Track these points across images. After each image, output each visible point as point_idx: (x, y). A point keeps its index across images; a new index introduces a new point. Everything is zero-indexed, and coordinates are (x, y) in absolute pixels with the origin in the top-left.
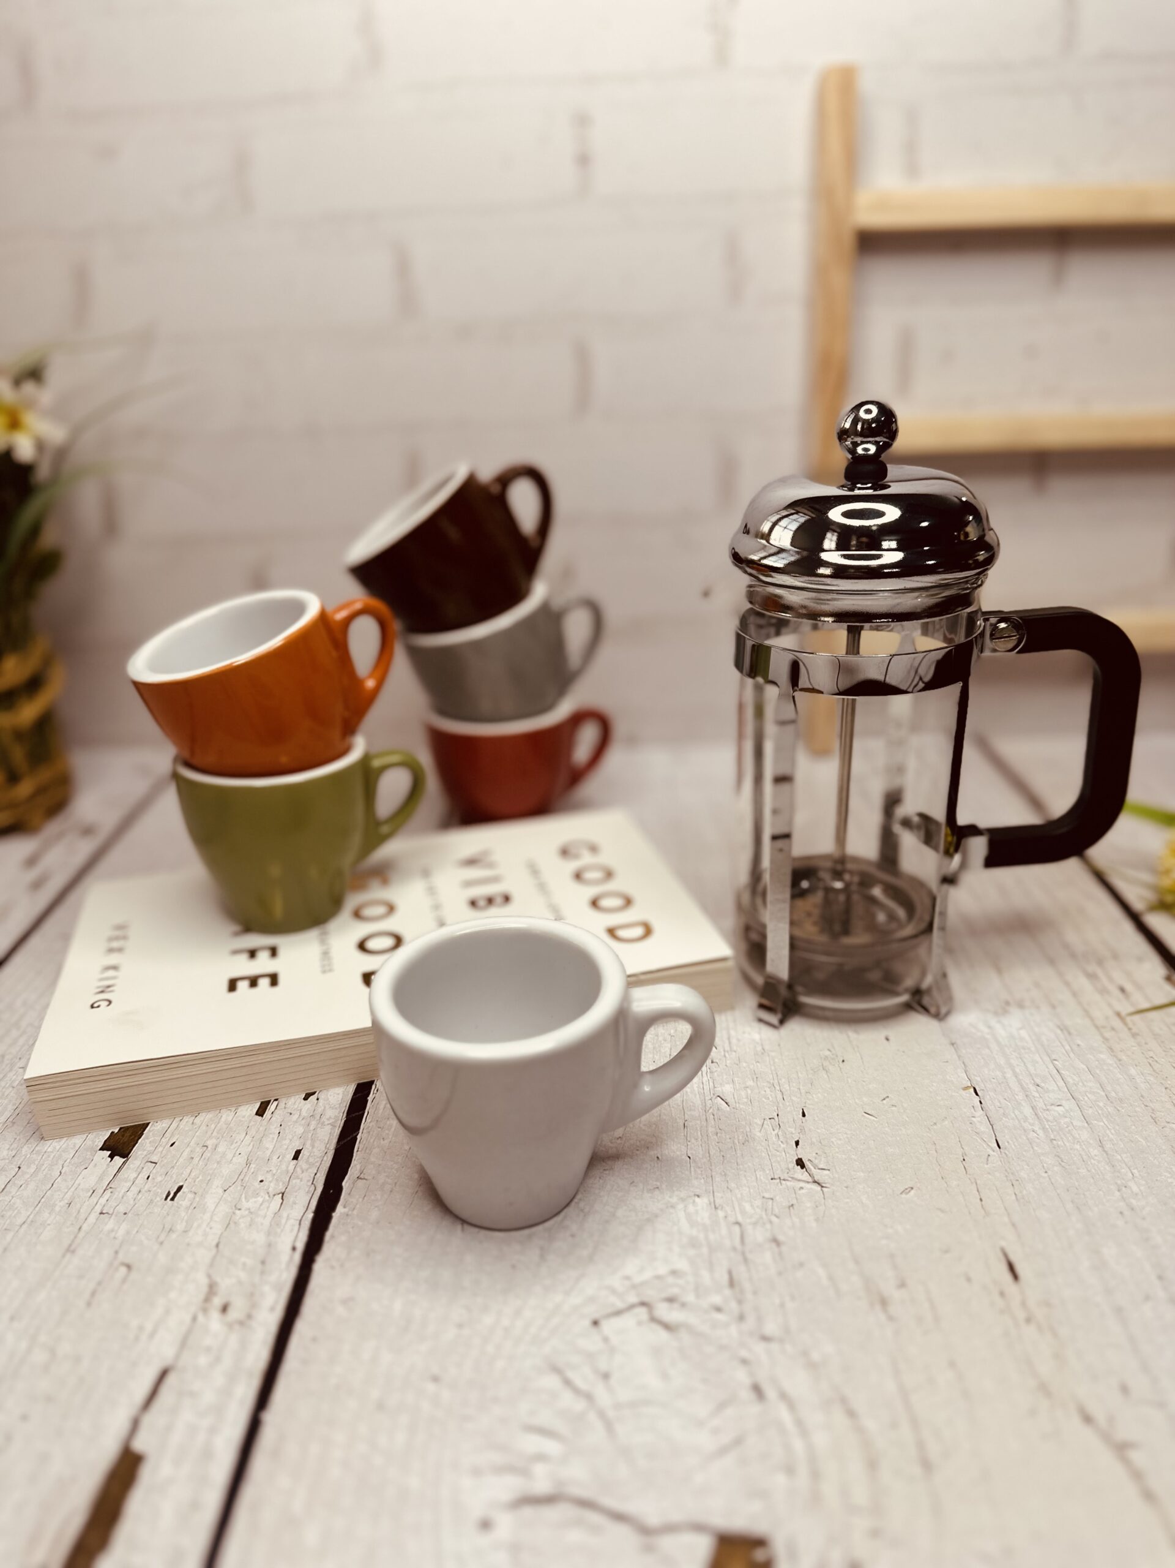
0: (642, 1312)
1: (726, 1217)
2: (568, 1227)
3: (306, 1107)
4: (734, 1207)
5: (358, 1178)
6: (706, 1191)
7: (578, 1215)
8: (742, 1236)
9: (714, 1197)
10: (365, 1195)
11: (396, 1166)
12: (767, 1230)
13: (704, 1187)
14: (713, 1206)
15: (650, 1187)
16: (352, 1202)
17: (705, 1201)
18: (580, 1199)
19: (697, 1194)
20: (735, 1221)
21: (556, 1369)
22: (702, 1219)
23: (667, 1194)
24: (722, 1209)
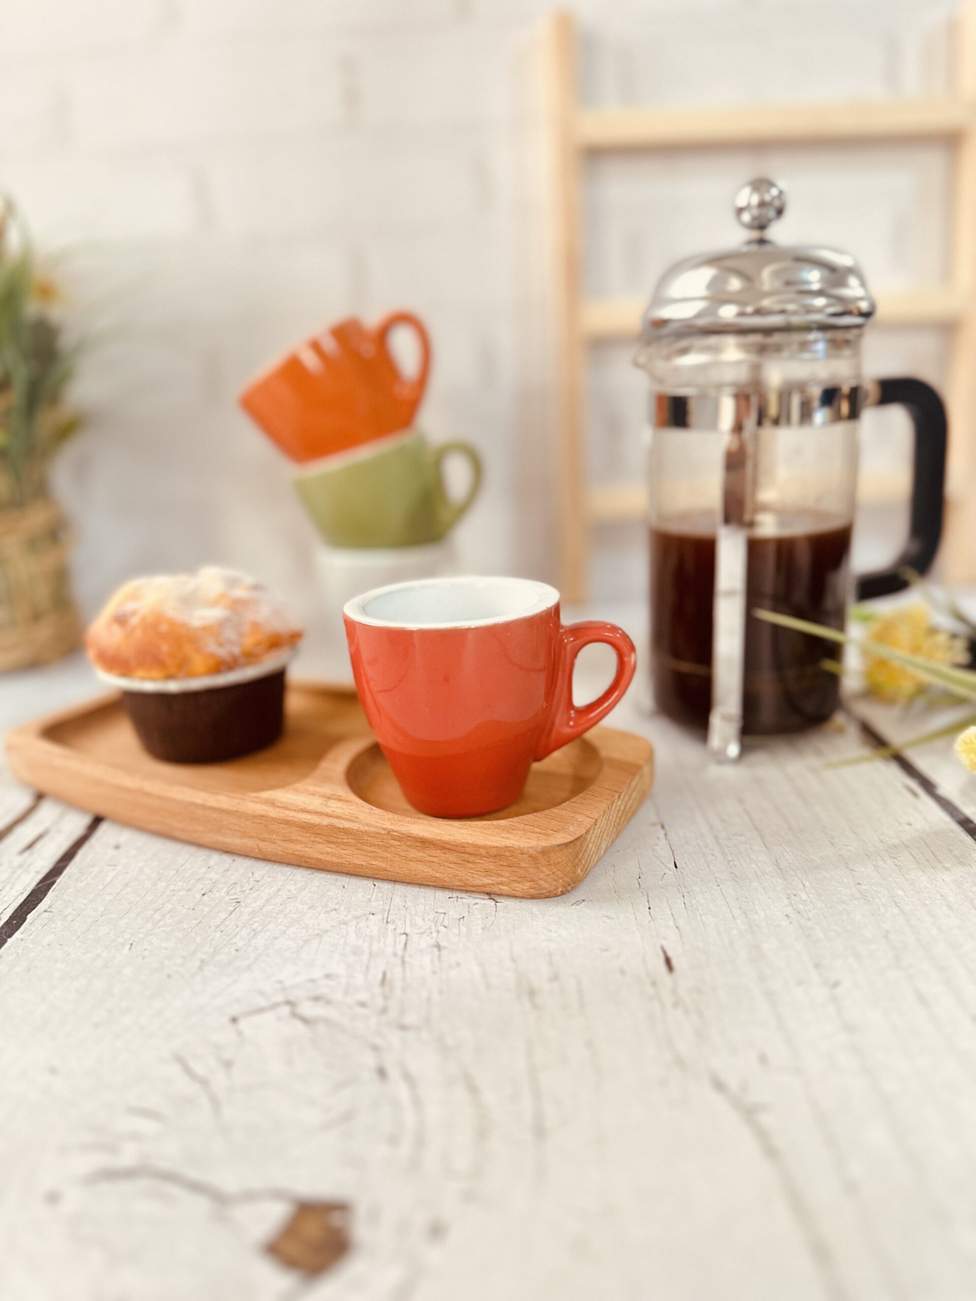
0: (286, 1010)
1: (395, 929)
2: (235, 943)
3: (18, 860)
4: (405, 921)
5: (45, 911)
6: (382, 910)
7: (249, 934)
8: (406, 944)
9: (388, 914)
10: (46, 924)
11: (85, 902)
12: (432, 938)
13: (381, 907)
14: (385, 921)
15: (328, 909)
16: (31, 929)
17: (378, 917)
18: (256, 922)
19: (373, 912)
20: (403, 932)
21: (180, 1060)
22: (371, 932)
23: (343, 914)
24: (393, 923)
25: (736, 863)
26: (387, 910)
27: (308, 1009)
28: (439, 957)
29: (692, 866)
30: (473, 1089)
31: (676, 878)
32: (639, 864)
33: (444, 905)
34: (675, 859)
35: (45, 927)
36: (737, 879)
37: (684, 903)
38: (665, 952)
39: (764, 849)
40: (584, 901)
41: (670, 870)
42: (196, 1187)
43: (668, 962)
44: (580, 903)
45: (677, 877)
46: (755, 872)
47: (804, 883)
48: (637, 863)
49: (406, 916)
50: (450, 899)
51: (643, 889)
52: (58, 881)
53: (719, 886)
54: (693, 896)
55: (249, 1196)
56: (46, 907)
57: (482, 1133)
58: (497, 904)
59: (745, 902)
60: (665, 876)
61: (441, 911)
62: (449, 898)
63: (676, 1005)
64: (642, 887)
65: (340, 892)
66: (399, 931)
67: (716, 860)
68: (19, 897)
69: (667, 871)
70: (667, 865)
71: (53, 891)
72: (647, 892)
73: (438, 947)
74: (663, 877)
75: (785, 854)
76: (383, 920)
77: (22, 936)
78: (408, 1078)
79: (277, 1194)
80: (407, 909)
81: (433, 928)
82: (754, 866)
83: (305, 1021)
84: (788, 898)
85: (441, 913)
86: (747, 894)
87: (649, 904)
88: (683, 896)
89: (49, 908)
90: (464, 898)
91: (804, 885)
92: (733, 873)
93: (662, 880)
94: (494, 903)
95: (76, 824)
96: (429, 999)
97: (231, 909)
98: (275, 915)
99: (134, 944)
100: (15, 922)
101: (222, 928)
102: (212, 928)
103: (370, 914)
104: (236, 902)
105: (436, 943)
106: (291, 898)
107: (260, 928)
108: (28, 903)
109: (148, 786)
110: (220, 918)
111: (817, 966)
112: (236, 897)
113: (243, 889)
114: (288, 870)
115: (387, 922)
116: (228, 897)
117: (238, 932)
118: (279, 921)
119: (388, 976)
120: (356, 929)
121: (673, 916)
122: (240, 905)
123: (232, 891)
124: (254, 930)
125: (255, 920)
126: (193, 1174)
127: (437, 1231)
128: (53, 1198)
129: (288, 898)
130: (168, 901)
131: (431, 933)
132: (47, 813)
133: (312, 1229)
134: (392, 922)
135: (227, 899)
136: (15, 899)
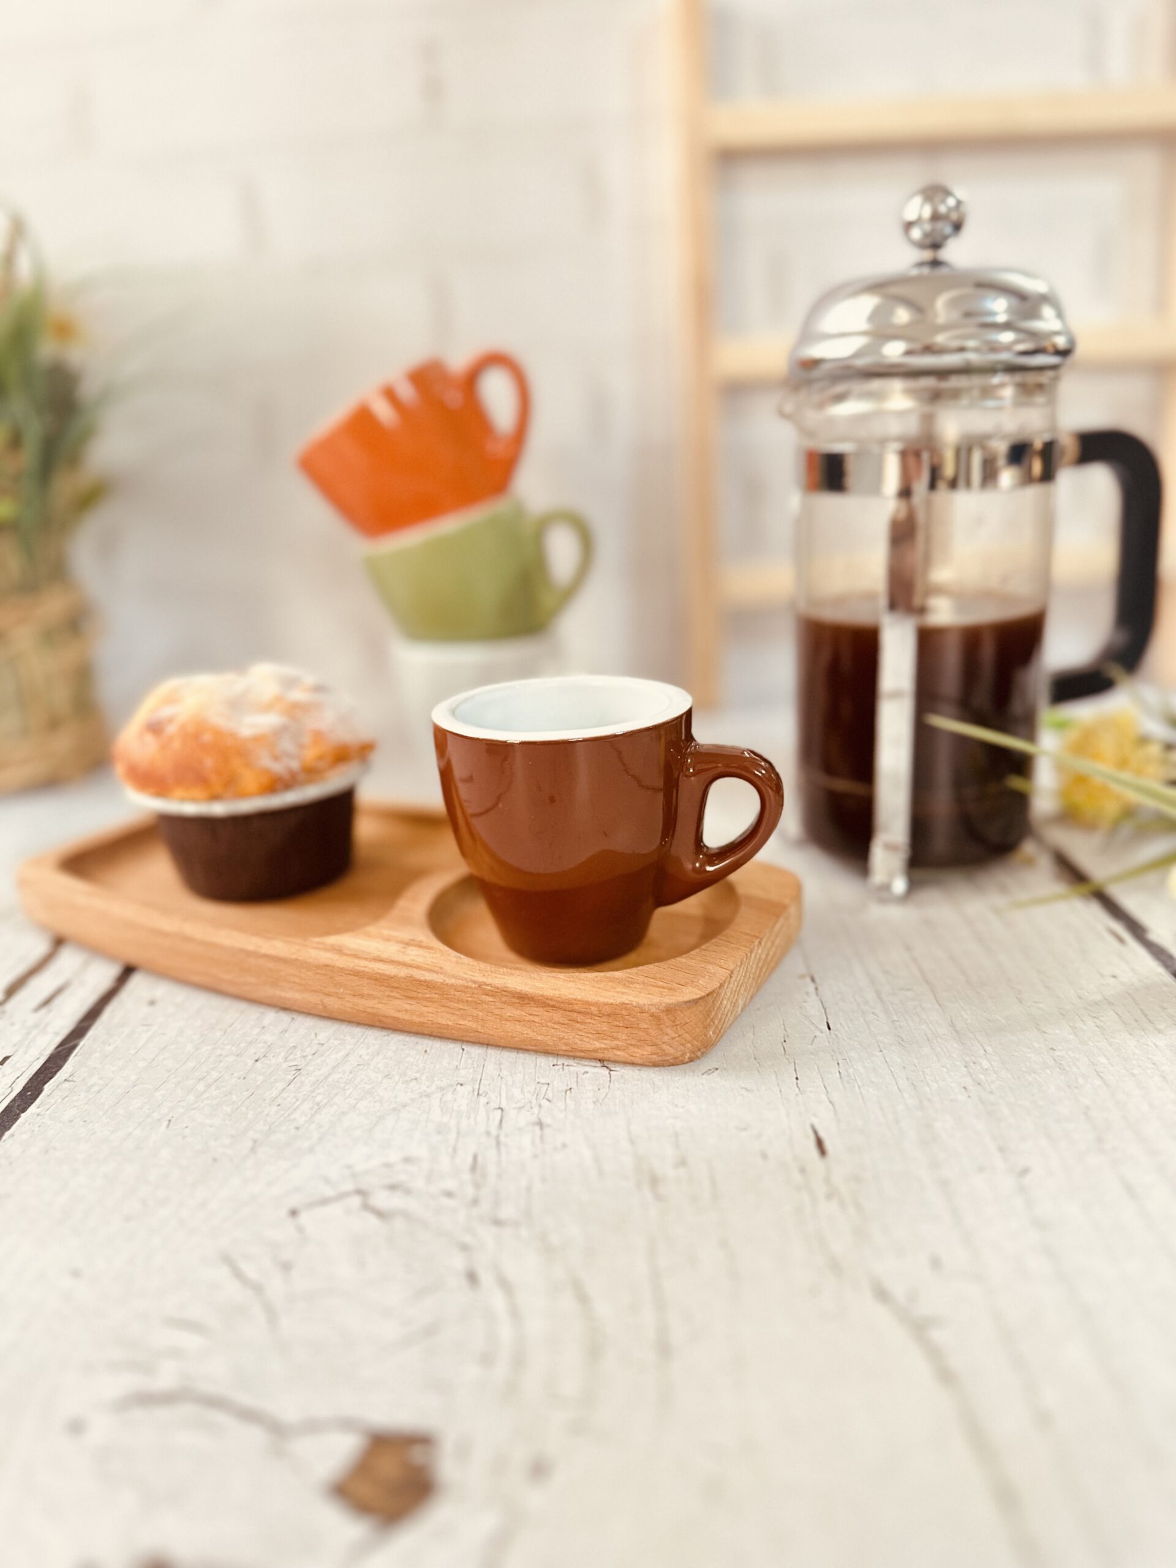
0: (356, 1201)
1: (488, 1103)
2: (294, 1120)
3: (33, 1018)
4: (500, 1094)
5: (65, 1080)
6: (472, 1079)
7: (311, 1109)
8: (501, 1121)
9: (480, 1084)
10: (67, 1096)
11: (114, 1069)
12: (533, 1114)
13: (472, 1076)
14: (476, 1093)
15: (407, 1078)
16: (49, 1103)
17: (468, 1088)
18: (320, 1093)
19: (461, 1082)
20: (498, 1107)
21: (228, 1260)
22: (459, 1107)
23: (425, 1084)
24: (486, 1095)
25: (902, 1024)
26: (479, 1080)
27: (382, 1200)
28: (542, 1137)
29: (849, 1027)
30: (583, 1298)
31: (829, 1042)
32: (784, 1024)
33: (548, 1073)
34: (827, 1018)
35: (67, 1099)
36: (903, 1043)
37: (839, 1072)
38: (816, 1133)
39: (938, 1007)
40: (717, 1069)
41: (822, 1032)
42: (249, 1416)
43: (820, 1144)
44: (713, 1072)
45: (831, 1040)
46: (926, 1034)
47: (986, 1048)
48: (782, 1023)
49: (500, 1087)
50: (555, 1067)
51: (789, 1055)
52: (81, 1044)
53: (881, 1051)
54: (850, 1064)
55: (312, 1426)
56: (66, 1076)
57: (594, 1351)
58: (611, 1072)
59: (913, 1071)
60: (816, 1040)
61: (542, 1081)
62: (554, 1065)
63: (829, 1196)
64: (787, 1053)
65: (421, 1058)
66: (493, 1105)
67: (878, 1020)
68: (35, 1063)
69: (818, 1033)
70: (818, 1026)
71: (76, 1056)
72: (794, 1059)
73: (540, 1124)
74: (813, 1041)
75: (963, 1013)
76: (473, 1091)
77: (39, 1110)
78: (505, 1285)
79: (346, 1424)
80: (502, 1078)
81: (534, 1101)
82: (924, 1027)
83: (380, 1214)
84: (966, 1067)
85: (544, 1084)
86: (916, 1061)
87: (796, 1074)
88: (838, 1064)
89: (70, 1076)
90: (572, 1066)
91: (985, 1051)
92: (899, 1036)
93: (812, 1044)
94: (609, 1071)
95: (103, 975)
96: (529, 1189)
97: (290, 1077)
98: (342, 1085)
99: (173, 1120)
100: (29, 1093)
101: (279, 1101)
102: (266, 1101)
103: (458, 1084)
104: (296, 1070)
105: (537, 1120)
106: (362, 1065)
107: (325, 1101)
108: (45, 1070)
109: (191, 929)
110: (276, 1088)
111: (1001, 1149)
112: (295, 1063)
113: (304, 1054)
114: (358, 1031)
115: (478, 1094)
116: (286, 1063)
117: (298, 1106)
118: (348, 1092)
119: (480, 1159)
120: (441, 1103)
121: (825, 1088)
122: (300, 1073)
123: (291, 1057)
124: (318, 1104)
125: (319, 1091)
126: (245, 1399)
127: (539, 1470)
128: (76, 1427)
129: (358, 1065)
130: (213, 1069)
131: (532, 1108)
132: (68, 961)
133: (389, 1467)
134: (484, 1094)
135: (285, 1065)
136: (30, 1066)
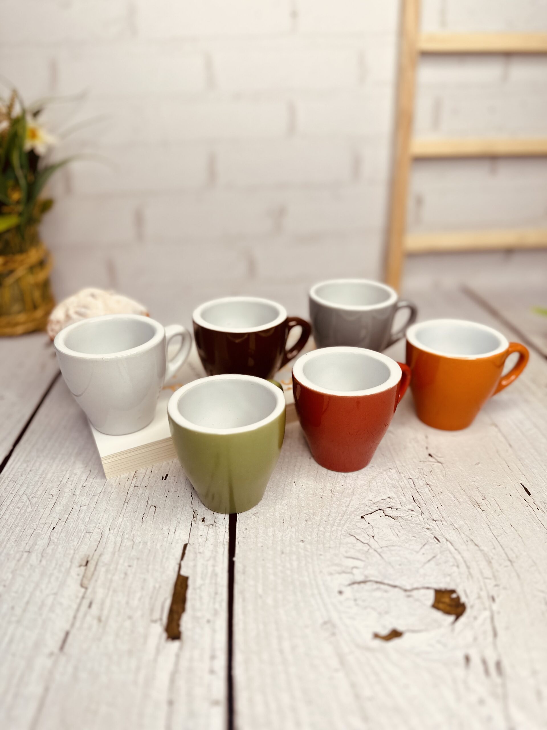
0: (381, 512)
1: (405, 476)
2: (339, 482)
4: (407, 473)
6: (393, 467)
8: (414, 483)
9: (398, 469)
12: (423, 480)
17: (394, 470)
19: (390, 468)
20: (410, 478)
21: (352, 535)
22: (395, 477)
23: (379, 469)
26: (396, 467)
27: (389, 512)
28: (431, 489)
33: (419, 465)
34: (508, 442)
37: (522, 464)
38: (523, 486)
40: (479, 463)
41: (509, 448)
42: (394, 586)
43: (526, 490)
45: (513, 451)
49: (406, 470)
50: (421, 462)
51: (501, 457)
55: (416, 589)
58: (443, 464)
66: (408, 477)
72: (504, 458)
73: (429, 485)
76: (397, 471)
78: (449, 541)
79: (426, 588)
80: (404, 466)
81: (421, 475)
83: (392, 518)
85: (421, 469)
87: (508, 464)
88: (520, 460)
93: (507, 453)
96: (438, 508)
99: (296, 482)
102: (324, 475)
105: (426, 483)
119: (415, 497)
120: (389, 477)
121: (519, 469)
128: (340, 592)
131: (421, 478)
133: (446, 600)
134: (401, 473)
